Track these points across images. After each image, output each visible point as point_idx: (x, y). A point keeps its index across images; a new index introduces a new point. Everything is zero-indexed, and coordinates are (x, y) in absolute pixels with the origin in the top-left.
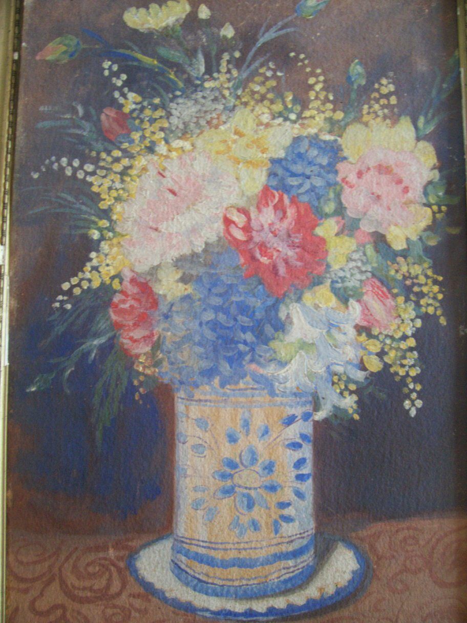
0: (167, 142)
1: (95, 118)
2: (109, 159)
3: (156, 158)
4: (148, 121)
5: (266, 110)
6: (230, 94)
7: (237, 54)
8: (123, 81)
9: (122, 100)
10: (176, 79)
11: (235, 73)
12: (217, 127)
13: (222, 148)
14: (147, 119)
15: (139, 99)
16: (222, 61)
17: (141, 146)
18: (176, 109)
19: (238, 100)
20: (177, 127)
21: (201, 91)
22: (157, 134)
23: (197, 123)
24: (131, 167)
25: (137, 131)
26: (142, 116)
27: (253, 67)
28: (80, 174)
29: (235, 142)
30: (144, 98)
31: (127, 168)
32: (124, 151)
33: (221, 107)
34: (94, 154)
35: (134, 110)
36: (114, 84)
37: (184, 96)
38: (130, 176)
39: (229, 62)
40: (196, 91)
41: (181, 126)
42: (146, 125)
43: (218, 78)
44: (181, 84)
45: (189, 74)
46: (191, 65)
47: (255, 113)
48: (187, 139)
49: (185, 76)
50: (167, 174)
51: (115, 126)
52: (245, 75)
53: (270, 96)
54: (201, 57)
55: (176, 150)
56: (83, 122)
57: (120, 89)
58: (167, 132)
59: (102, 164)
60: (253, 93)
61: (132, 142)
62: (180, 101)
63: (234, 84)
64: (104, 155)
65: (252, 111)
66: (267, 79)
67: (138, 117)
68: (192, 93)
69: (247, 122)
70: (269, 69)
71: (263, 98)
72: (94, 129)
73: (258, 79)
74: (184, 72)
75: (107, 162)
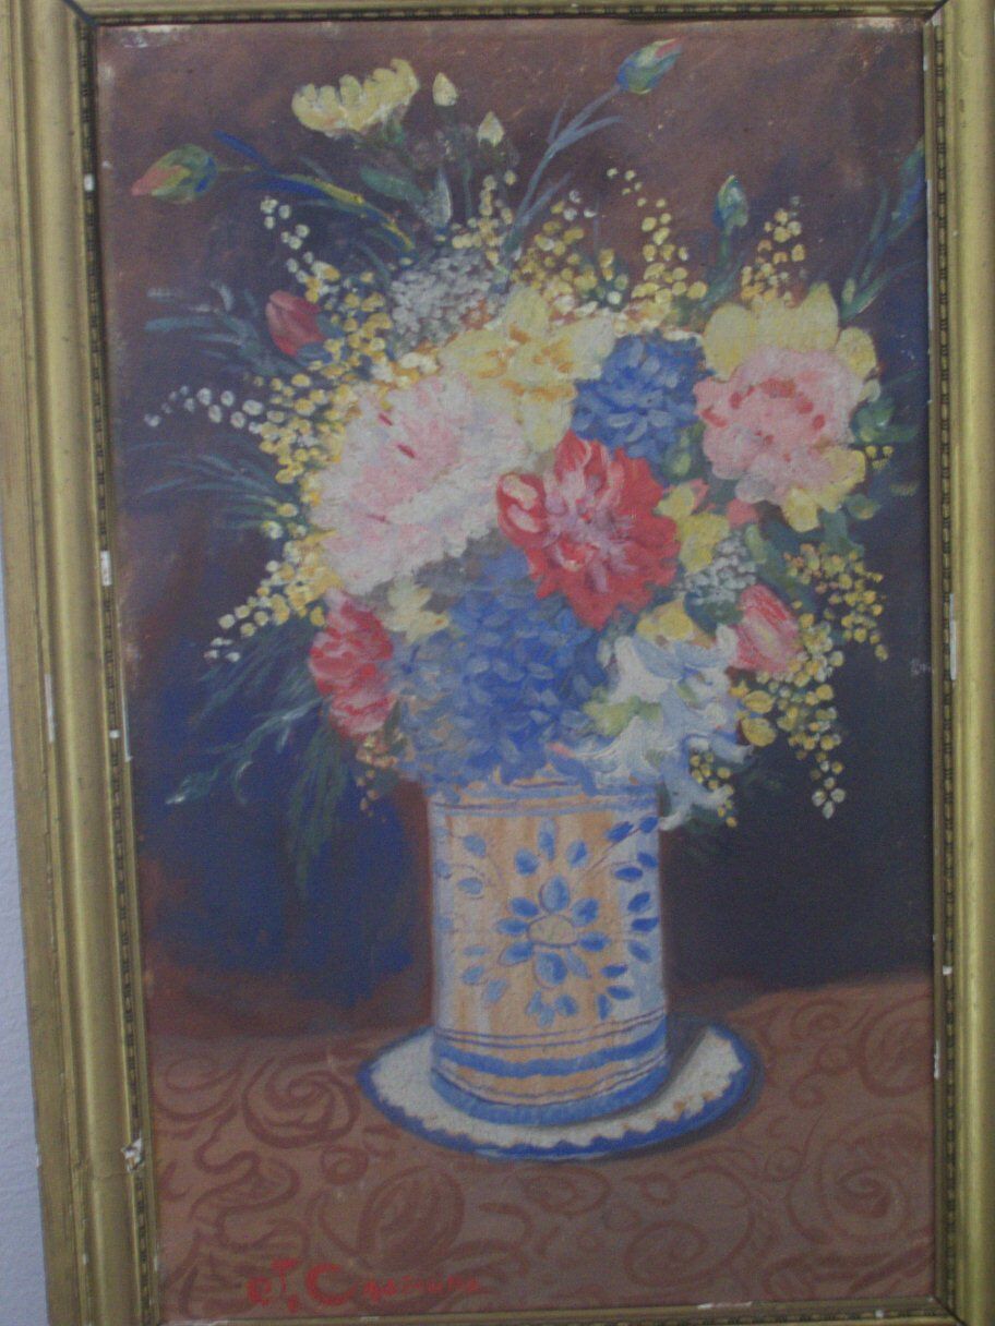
0: (391, 357)
1: (256, 313)
2: (289, 392)
3: (373, 388)
4: (355, 317)
5: (568, 289)
6: (501, 260)
7: (511, 178)
8: (301, 239)
9: (303, 278)
10: (400, 234)
11: (507, 216)
12: (479, 326)
13: (490, 365)
14: (353, 313)
15: (335, 275)
16: (483, 193)
17: (345, 367)
18: (403, 294)
19: (516, 272)
20: (408, 329)
21: (447, 257)
22: (372, 343)
23: (443, 320)
24: (329, 406)
25: (335, 337)
26: (341, 309)
27: (539, 203)
28: (237, 419)
29: (512, 352)
30: (344, 273)
31: (322, 409)
32: (315, 376)
33: (485, 287)
34: (259, 382)
35: (328, 296)
36: (287, 247)
37: (417, 267)
38: (328, 422)
39: (495, 194)
40: (437, 256)
41: (416, 327)
42: (352, 326)
43: (478, 229)
44: (410, 244)
45: (422, 221)
46: (425, 204)
47: (546, 294)
48: (427, 352)
49: (416, 227)
50: (395, 418)
51: (297, 331)
52: (526, 220)
53: (574, 259)
54: (443, 185)
55: (408, 372)
56: (234, 319)
57: (298, 255)
58: (390, 338)
59: (277, 400)
60: (542, 255)
61: (328, 358)
62: (411, 276)
63: (507, 239)
64: (278, 384)
65: (542, 291)
66: (567, 225)
67: (335, 311)
68: (432, 260)
69: (533, 313)
70: (570, 204)
71: (560, 265)
72: (256, 335)
73: (548, 227)
74: (414, 218)
75: (285, 397)
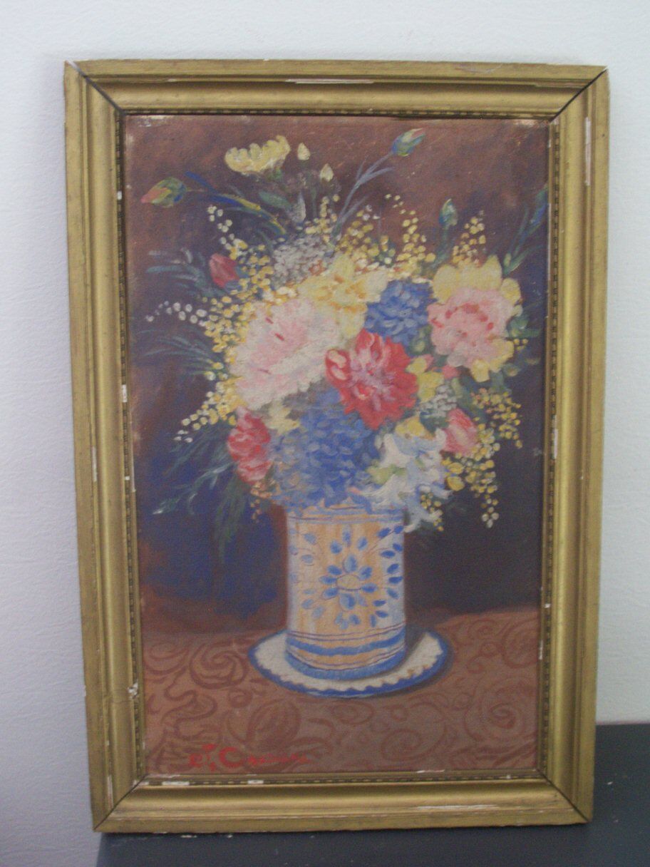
0: (273, 289)
1: (204, 264)
2: (220, 305)
3: (263, 304)
4: (255, 268)
5: (364, 256)
6: (331, 239)
7: (336, 198)
8: (228, 227)
9: (228, 247)
10: (279, 225)
11: (334, 217)
12: (318, 274)
13: (324, 293)
14: (254, 266)
15: (245, 246)
16: (321, 206)
17: (249, 293)
18: (280, 256)
19: (338, 246)
20: (282, 275)
21: (303, 238)
22: (263, 281)
23: (300, 270)
24: (240, 313)
25: (244, 278)
26: (248, 263)
27: (350, 211)
28: (193, 319)
29: (334, 288)
30: (250, 245)
31: (237, 314)
32: (234, 297)
33: (322, 254)
34: (205, 300)
35: (241, 257)
36: (221, 231)
37: (287, 243)
38: (240, 321)
39: (328, 206)
40: (297, 238)
41: (286, 274)
42: (253, 272)
43: (319, 224)
44: (284, 231)
45: (290, 219)
46: (292, 210)
47: (353, 258)
48: (290, 286)
49: (287, 222)
50: (274, 320)
51: (224, 273)
52: (344, 220)
53: (367, 240)
54: (301, 201)
55: (281, 297)
56: (192, 267)
57: (226, 235)
58: (273, 279)
59: (213, 310)
60: (351, 238)
61: (240, 288)
62: (284, 247)
63: (334, 229)
64: (214, 301)
65: (351, 256)
66: (364, 223)
67: (244, 265)
69: (346, 268)
70: (366, 212)
71: (360, 243)
72: (204, 276)
73: (355, 224)
74: (285, 218)
75: (218, 308)
